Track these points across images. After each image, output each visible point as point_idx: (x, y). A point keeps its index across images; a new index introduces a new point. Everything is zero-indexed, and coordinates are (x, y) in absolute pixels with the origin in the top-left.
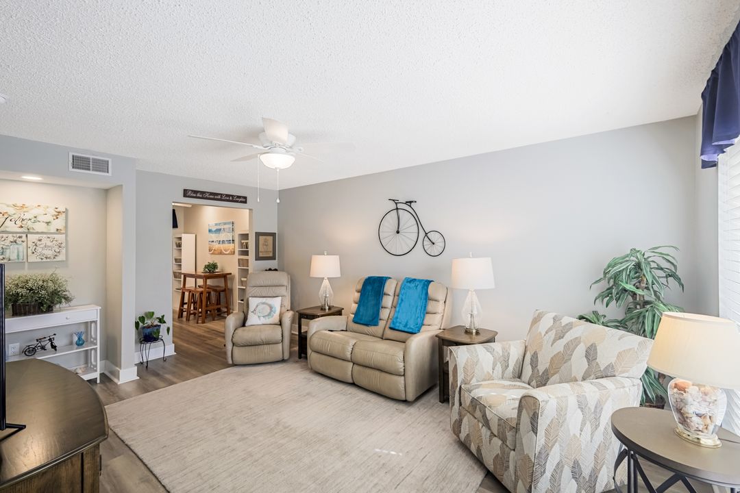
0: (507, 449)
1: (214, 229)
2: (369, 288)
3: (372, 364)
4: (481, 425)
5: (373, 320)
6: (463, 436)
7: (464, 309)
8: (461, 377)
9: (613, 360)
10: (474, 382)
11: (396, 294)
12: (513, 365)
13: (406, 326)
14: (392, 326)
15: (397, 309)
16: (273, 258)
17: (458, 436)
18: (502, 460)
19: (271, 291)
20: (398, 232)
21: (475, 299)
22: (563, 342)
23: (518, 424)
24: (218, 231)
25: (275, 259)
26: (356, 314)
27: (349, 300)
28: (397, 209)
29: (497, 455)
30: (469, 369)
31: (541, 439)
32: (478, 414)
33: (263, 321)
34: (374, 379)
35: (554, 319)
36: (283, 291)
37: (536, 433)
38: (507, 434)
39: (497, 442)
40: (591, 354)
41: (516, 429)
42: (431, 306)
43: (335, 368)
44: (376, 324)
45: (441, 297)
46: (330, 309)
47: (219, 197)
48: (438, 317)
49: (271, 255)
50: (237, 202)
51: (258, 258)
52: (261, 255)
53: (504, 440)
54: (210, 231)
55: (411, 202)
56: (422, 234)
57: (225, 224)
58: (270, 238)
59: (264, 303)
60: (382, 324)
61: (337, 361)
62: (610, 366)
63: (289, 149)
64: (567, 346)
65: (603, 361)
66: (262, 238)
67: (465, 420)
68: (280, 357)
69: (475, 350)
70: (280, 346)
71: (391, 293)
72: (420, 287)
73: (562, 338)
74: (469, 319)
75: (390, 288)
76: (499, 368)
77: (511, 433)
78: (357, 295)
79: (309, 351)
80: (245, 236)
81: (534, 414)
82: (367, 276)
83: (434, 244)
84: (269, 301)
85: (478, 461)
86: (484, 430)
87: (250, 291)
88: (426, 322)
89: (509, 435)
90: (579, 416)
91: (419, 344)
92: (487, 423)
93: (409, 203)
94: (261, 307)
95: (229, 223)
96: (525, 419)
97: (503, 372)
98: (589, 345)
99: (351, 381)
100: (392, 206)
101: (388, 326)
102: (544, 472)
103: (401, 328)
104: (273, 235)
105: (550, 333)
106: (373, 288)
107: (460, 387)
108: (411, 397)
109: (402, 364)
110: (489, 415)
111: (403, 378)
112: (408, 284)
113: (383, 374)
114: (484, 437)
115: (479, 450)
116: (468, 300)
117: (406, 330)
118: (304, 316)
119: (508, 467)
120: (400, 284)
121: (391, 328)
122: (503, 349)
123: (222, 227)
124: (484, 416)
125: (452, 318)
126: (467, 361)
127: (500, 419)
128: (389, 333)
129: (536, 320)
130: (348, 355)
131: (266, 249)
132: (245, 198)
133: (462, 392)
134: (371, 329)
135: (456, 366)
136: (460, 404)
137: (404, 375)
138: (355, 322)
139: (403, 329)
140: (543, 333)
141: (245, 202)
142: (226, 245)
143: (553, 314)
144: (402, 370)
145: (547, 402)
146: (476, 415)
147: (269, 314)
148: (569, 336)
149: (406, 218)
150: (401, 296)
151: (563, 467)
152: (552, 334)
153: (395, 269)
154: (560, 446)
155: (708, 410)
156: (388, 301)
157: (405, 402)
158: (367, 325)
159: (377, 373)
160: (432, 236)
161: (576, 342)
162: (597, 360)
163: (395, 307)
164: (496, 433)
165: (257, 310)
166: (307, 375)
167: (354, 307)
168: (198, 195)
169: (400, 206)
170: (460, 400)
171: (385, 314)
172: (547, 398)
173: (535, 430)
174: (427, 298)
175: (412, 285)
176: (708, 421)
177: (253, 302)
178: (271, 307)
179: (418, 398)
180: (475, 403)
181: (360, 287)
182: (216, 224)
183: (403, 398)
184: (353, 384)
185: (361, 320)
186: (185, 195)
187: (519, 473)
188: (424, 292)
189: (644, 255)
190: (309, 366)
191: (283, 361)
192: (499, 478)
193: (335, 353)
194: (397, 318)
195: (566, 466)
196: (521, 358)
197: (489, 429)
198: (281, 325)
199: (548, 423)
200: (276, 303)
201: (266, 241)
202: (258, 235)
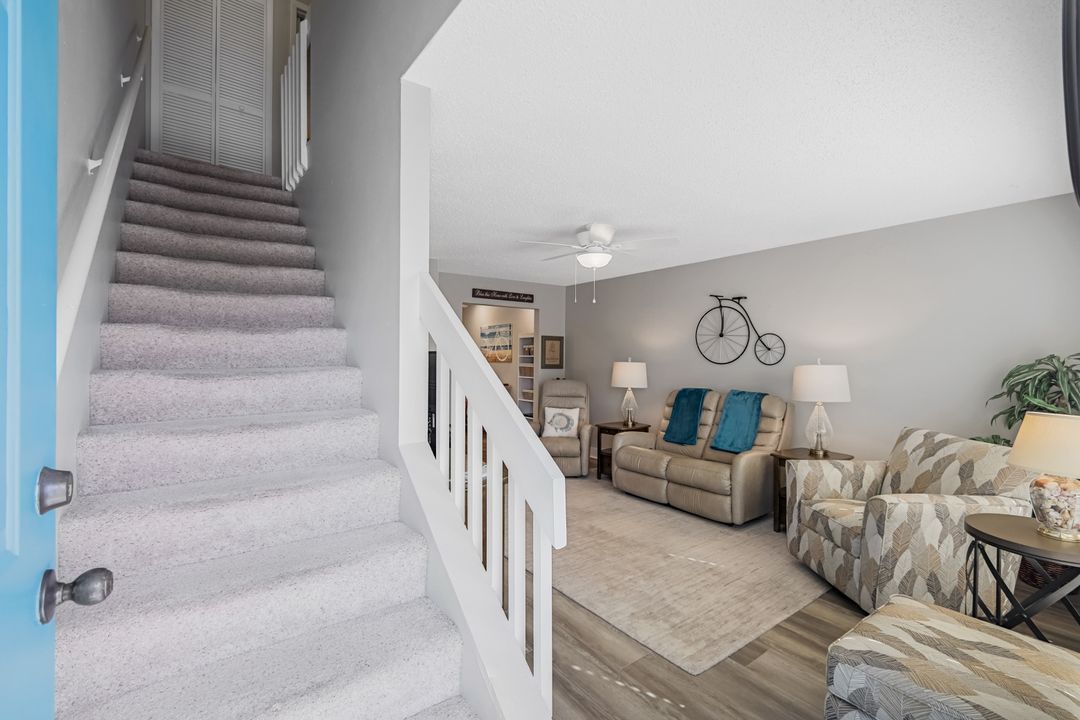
0: (850, 558)
1: (487, 333)
2: (684, 401)
3: (691, 481)
4: (822, 538)
5: (690, 438)
6: (801, 554)
7: (808, 428)
8: (800, 491)
9: (992, 477)
10: (816, 497)
11: (719, 408)
12: (869, 485)
13: (732, 444)
14: (714, 445)
15: (720, 426)
16: (560, 366)
17: (796, 556)
18: (845, 571)
19: (568, 402)
20: (721, 335)
21: (824, 414)
22: (933, 460)
23: (864, 529)
24: (492, 335)
25: (562, 367)
26: (668, 431)
27: (658, 416)
28: (721, 307)
29: (841, 565)
30: (811, 483)
31: (887, 542)
32: (820, 526)
33: (560, 433)
34: (694, 499)
35: (926, 436)
36: (581, 403)
37: (882, 536)
38: (852, 541)
39: (841, 552)
40: (966, 471)
41: (861, 533)
42: (764, 424)
43: (645, 486)
44: (693, 443)
45: (777, 413)
46: (634, 424)
47: (506, 296)
48: (774, 437)
49: (558, 362)
50: (523, 301)
51: (544, 366)
52: (547, 362)
53: (848, 549)
54: (483, 335)
55: (739, 298)
56: (754, 338)
57: (501, 326)
58: (557, 343)
59: (561, 414)
60: (701, 444)
61: (648, 478)
62: (989, 484)
63: (606, 247)
64: (938, 464)
65: (979, 478)
66: (548, 343)
67: (805, 537)
68: (578, 473)
69: (820, 464)
70: (578, 460)
71: (713, 407)
72: (750, 401)
73: (933, 455)
74: (815, 438)
75: (711, 402)
76: (849, 486)
77: (856, 540)
78: (668, 410)
79: (615, 468)
80: (531, 341)
81: (880, 517)
82: (680, 388)
83: (769, 349)
84: (567, 412)
85: (819, 577)
86: (827, 545)
87: (546, 400)
88: (757, 442)
89: (854, 543)
90: (938, 526)
91: (748, 461)
92: (829, 536)
93: (737, 299)
94: (557, 418)
95: (506, 326)
96: (872, 522)
97: (855, 493)
98: (964, 461)
99: (666, 502)
100: (715, 303)
101: (708, 445)
102: (892, 577)
103: (726, 447)
104: (560, 339)
105: (918, 451)
106: (688, 402)
107: (800, 503)
108: (738, 520)
109: (727, 483)
110: (832, 524)
111: (729, 498)
112: (736, 398)
113: (705, 494)
114: (825, 551)
115: (820, 565)
116: (814, 416)
117: (732, 450)
118: (605, 431)
119: (852, 575)
120: (723, 398)
121: (712, 448)
122: (855, 467)
123: (497, 330)
124: (827, 527)
125: (792, 437)
126: (809, 474)
127: (844, 528)
128: (710, 453)
129: (903, 438)
130: (662, 471)
131: (552, 356)
132: (532, 296)
133: (802, 506)
134: (687, 448)
135: (795, 480)
136: (800, 521)
137: (730, 495)
138: (666, 439)
139: (728, 449)
140: (909, 452)
141: (532, 301)
142: (502, 352)
143: (925, 432)
144: (728, 489)
145: (896, 505)
146: (817, 529)
147: (567, 427)
148: (941, 454)
149: (731, 316)
150: (725, 411)
151: (916, 576)
152: (922, 451)
153: (718, 380)
154: (912, 554)
155: (1066, 504)
156: (708, 417)
157: (731, 525)
158: (682, 444)
159: (698, 493)
160: (769, 341)
161: (951, 458)
162: (973, 478)
163: (717, 425)
164: (839, 544)
165: (554, 421)
166: (613, 494)
167: (665, 423)
168: (487, 295)
169: (724, 303)
170: (799, 516)
171: (704, 432)
172: (897, 502)
173: (881, 532)
174: (760, 414)
175: (741, 398)
176: (1067, 516)
177: (550, 412)
178: (569, 419)
179: (747, 524)
180: (816, 515)
181: (672, 400)
182: (490, 327)
183: (729, 519)
184: (668, 505)
185: (674, 438)
186: (474, 295)
187: (863, 579)
188: (756, 407)
189: (1064, 363)
190: (615, 485)
191: (581, 477)
192: (841, 589)
193: (647, 468)
194: (720, 436)
195: (919, 577)
196: (879, 480)
197: (832, 541)
198: (579, 438)
199: (897, 526)
200: (574, 414)
201: (552, 346)
202: (545, 339)
